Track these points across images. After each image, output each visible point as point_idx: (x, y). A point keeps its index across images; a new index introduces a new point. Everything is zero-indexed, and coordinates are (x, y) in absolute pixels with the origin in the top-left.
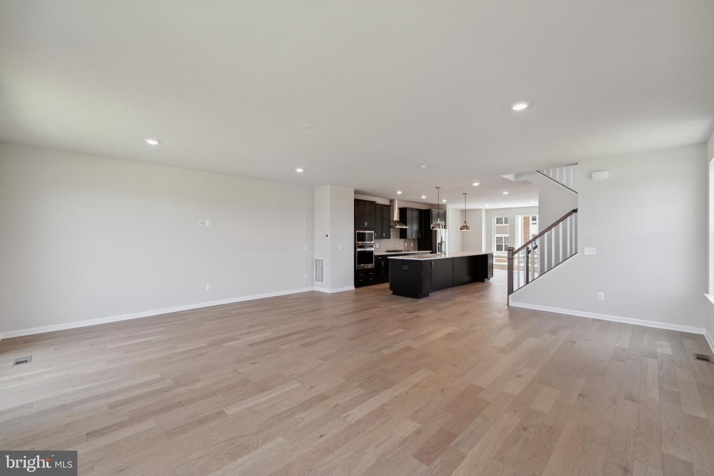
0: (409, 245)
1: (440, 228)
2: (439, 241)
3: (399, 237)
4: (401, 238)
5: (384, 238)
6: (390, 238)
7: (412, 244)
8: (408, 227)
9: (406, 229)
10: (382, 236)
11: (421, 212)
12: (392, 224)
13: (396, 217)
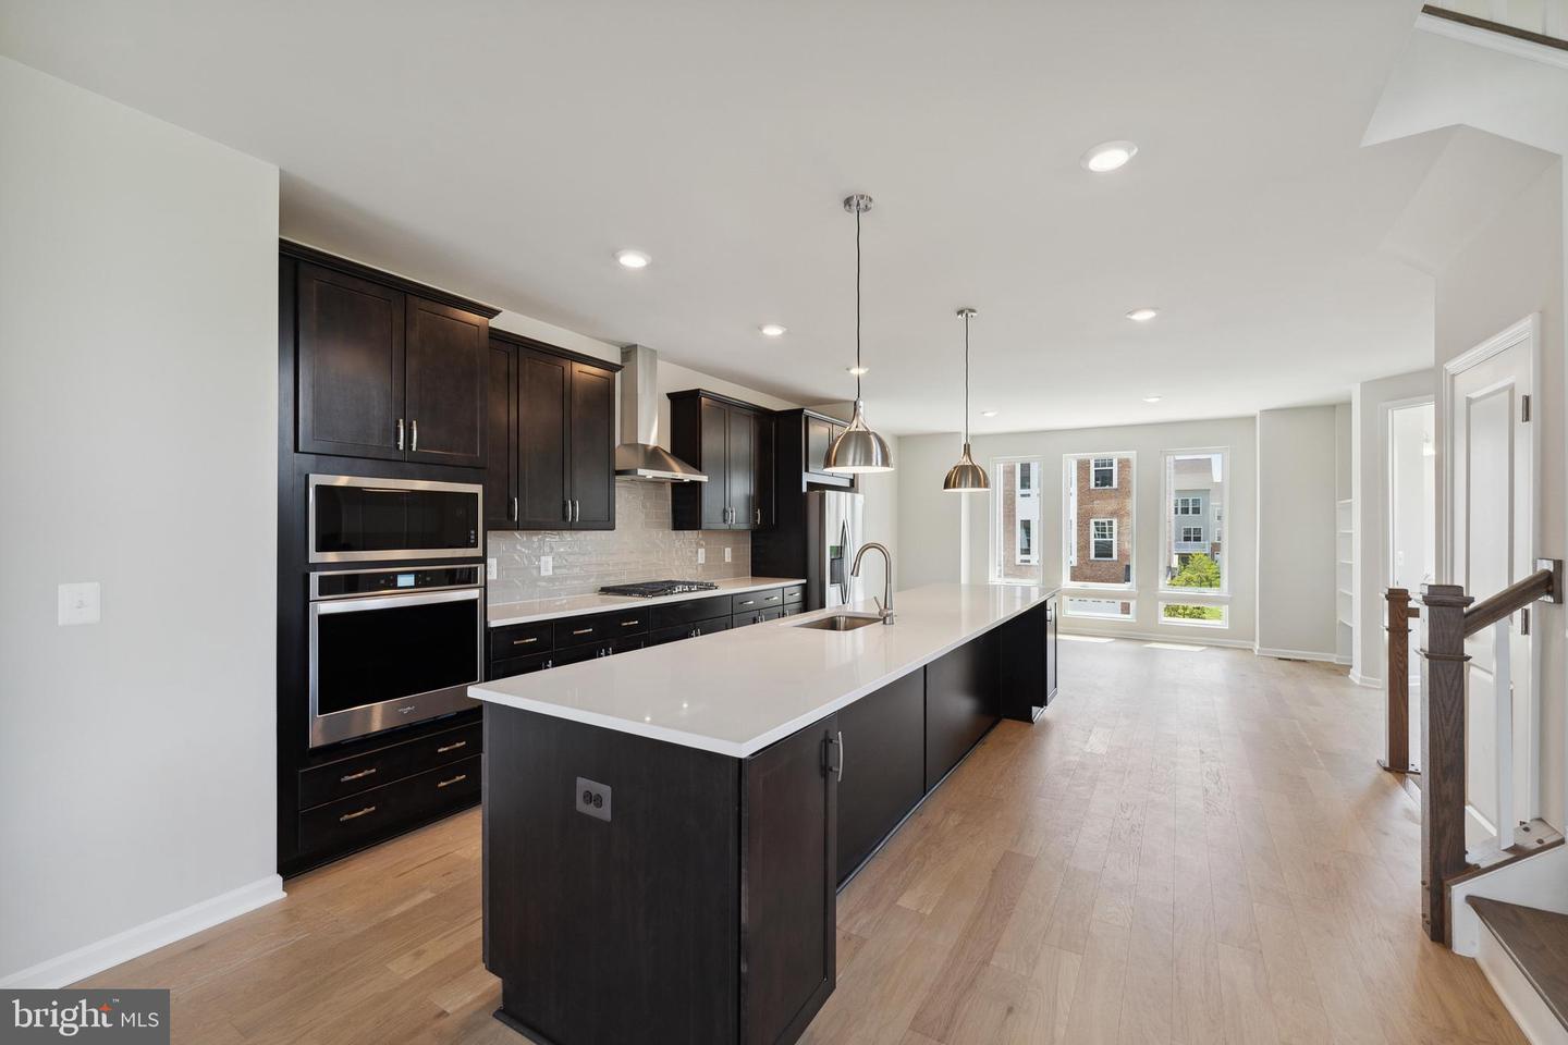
0: (714, 559)
1: (868, 461)
2: (831, 540)
3: (669, 520)
4: (679, 524)
5: (572, 527)
6: (613, 528)
7: (728, 551)
8: (704, 478)
9: (696, 485)
10: (565, 517)
11: (764, 419)
12: (622, 459)
13: (653, 430)
